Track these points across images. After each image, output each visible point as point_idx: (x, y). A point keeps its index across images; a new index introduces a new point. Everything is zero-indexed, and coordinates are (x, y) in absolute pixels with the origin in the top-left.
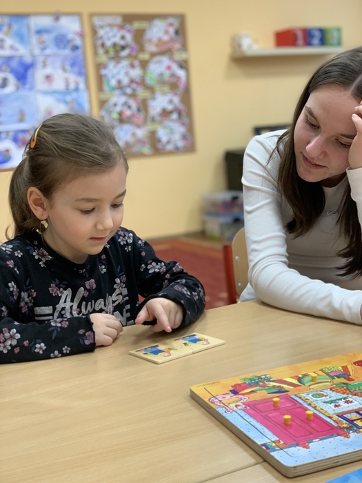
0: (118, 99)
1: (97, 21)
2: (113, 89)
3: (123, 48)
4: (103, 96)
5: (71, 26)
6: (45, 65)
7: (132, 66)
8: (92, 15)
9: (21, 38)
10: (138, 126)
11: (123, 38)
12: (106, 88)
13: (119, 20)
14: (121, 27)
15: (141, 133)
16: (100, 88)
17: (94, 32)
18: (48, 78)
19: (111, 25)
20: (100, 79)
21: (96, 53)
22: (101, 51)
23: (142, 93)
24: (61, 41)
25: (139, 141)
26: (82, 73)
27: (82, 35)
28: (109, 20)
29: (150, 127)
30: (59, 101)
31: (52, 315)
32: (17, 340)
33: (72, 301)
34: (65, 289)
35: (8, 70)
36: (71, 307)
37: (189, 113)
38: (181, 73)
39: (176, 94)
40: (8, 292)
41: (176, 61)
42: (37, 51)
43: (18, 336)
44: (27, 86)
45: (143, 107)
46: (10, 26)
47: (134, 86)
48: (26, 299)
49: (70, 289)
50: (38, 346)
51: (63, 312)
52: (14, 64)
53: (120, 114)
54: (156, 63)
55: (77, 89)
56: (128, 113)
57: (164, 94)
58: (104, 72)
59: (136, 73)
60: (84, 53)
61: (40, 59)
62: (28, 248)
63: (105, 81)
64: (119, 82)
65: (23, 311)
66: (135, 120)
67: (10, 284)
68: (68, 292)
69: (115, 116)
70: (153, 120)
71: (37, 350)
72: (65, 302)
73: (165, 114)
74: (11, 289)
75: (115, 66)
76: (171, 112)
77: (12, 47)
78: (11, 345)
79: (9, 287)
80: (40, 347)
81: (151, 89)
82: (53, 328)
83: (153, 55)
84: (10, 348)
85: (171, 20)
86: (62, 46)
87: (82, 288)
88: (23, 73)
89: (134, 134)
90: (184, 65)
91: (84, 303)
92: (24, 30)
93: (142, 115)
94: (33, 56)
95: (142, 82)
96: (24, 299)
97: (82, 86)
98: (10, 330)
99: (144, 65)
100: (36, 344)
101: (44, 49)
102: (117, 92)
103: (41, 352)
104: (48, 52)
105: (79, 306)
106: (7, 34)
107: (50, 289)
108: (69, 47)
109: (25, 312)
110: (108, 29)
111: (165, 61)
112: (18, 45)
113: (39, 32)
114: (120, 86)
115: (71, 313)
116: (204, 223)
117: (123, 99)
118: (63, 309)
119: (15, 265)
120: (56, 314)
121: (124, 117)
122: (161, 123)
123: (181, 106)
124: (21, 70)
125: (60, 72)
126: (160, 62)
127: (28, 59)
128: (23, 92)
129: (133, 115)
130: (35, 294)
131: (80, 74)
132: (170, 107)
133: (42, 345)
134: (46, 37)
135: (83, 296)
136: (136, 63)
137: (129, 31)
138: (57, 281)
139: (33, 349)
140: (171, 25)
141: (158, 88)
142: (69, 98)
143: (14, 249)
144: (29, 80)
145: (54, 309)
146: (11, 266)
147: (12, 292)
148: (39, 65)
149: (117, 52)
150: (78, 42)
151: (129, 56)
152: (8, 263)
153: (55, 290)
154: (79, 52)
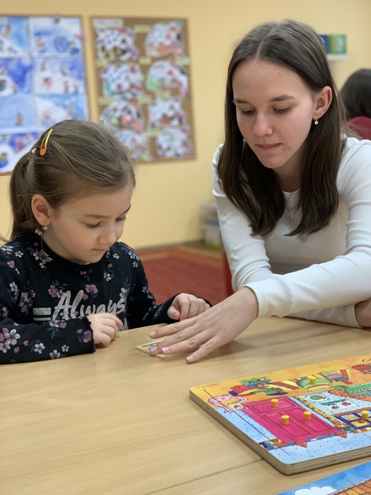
0: (117, 104)
1: (97, 24)
2: (113, 93)
3: (124, 52)
4: (103, 101)
5: (70, 29)
6: (43, 69)
7: (133, 70)
8: (92, 18)
9: (20, 40)
10: (138, 132)
11: (124, 41)
12: (105, 92)
13: (120, 24)
14: (122, 31)
15: (141, 139)
16: (100, 93)
17: (95, 35)
18: (47, 81)
19: (111, 29)
20: (100, 83)
21: (96, 57)
22: (101, 54)
23: (142, 98)
24: (61, 44)
25: (139, 148)
26: (82, 77)
27: (82, 38)
28: (109, 23)
29: (150, 133)
30: (57, 104)
31: (51, 316)
32: (17, 340)
33: (71, 303)
34: (65, 291)
35: (6, 72)
36: (70, 310)
37: (191, 120)
38: (183, 79)
39: (177, 100)
40: (9, 292)
41: (177, 67)
42: (35, 54)
43: (18, 336)
44: (26, 89)
45: (144, 113)
46: (8, 27)
47: (134, 91)
48: (26, 300)
49: (69, 291)
50: (37, 346)
51: (61, 314)
52: (12, 66)
53: (120, 119)
54: (157, 68)
55: (76, 93)
56: (128, 118)
57: (165, 100)
58: (104, 76)
59: (137, 78)
60: (84, 56)
61: (40, 62)
62: (28, 249)
63: (105, 84)
64: (119, 86)
65: (23, 311)
66: (134, 125)
67: (11, 285)
68: (68, 294)
69: (115, 121)
70: (153, 126)
71: (36, 350)
72: (64, 304)
73: (166, 119)
74: (12, 290)
75: (116, 71)
76: (172, 118)
77: (10, 49)
78: (10, 345)
79: (10, 288)
80: (39, 347)
81: (151, 94)
82: (51, 329)
83: (154, 60)
84: (9, 348)
85: (173, 24)
86: (62, 49)
87: (82, 291)
88: (21, 76)
89: (133, 140)
90: (185, 71)
91: (83, 306)
92: (23, 32)
93: (142, 121)
94: (32, 58)
95: (143, 88)
96: (24, 299)
97: (81, 90)
98: (10, 330)
99: (145, 69)
100: (36, 343)
101: (43, 51)
102: (117, 97)
103: (40, 352)
104: (47, 54)
105: (78, 309)
106: (5, 36)
107: (49, 290)
108: (69, 50)
109: (25, 313)
110: (108, 32)
111: (167, 65)
112: (16, 48)
113: (38, 34)
114: (120, 91)
115: (69, 315)
116: (203, 232)
117: (123, 104)
118: (62, 311)
119: (16, 265)
120: (55, 316)
121: (124, 122)
122: (161, 129)
123: (182, 113)
124: (19, 73)
125: (59, 75)
126: (161, 67)
127: (27, 62)
128: (20, 95)
129: (133, 121)
130: (34, 295)
131: (79, 77)
132: (170, 113)
133: (41, 345)
134: (45, 39)
135: (83, 300)
136: (137, 67)
137: (130, 35)
138: (57, 283)
139: (32, 349)
140: (173, 29)
141: (158, 93)
142: (67, 102)
143: (15, 250)
144: (27, 83)
145: (53, 311)
146: (12, 267)
147: (13, 292)
148: (38, 68)
149: (117, 56)
150: (78, 45)
151: (130, 60)
152: (8, 263)
153: (54, 291)
154: (79, 55)
